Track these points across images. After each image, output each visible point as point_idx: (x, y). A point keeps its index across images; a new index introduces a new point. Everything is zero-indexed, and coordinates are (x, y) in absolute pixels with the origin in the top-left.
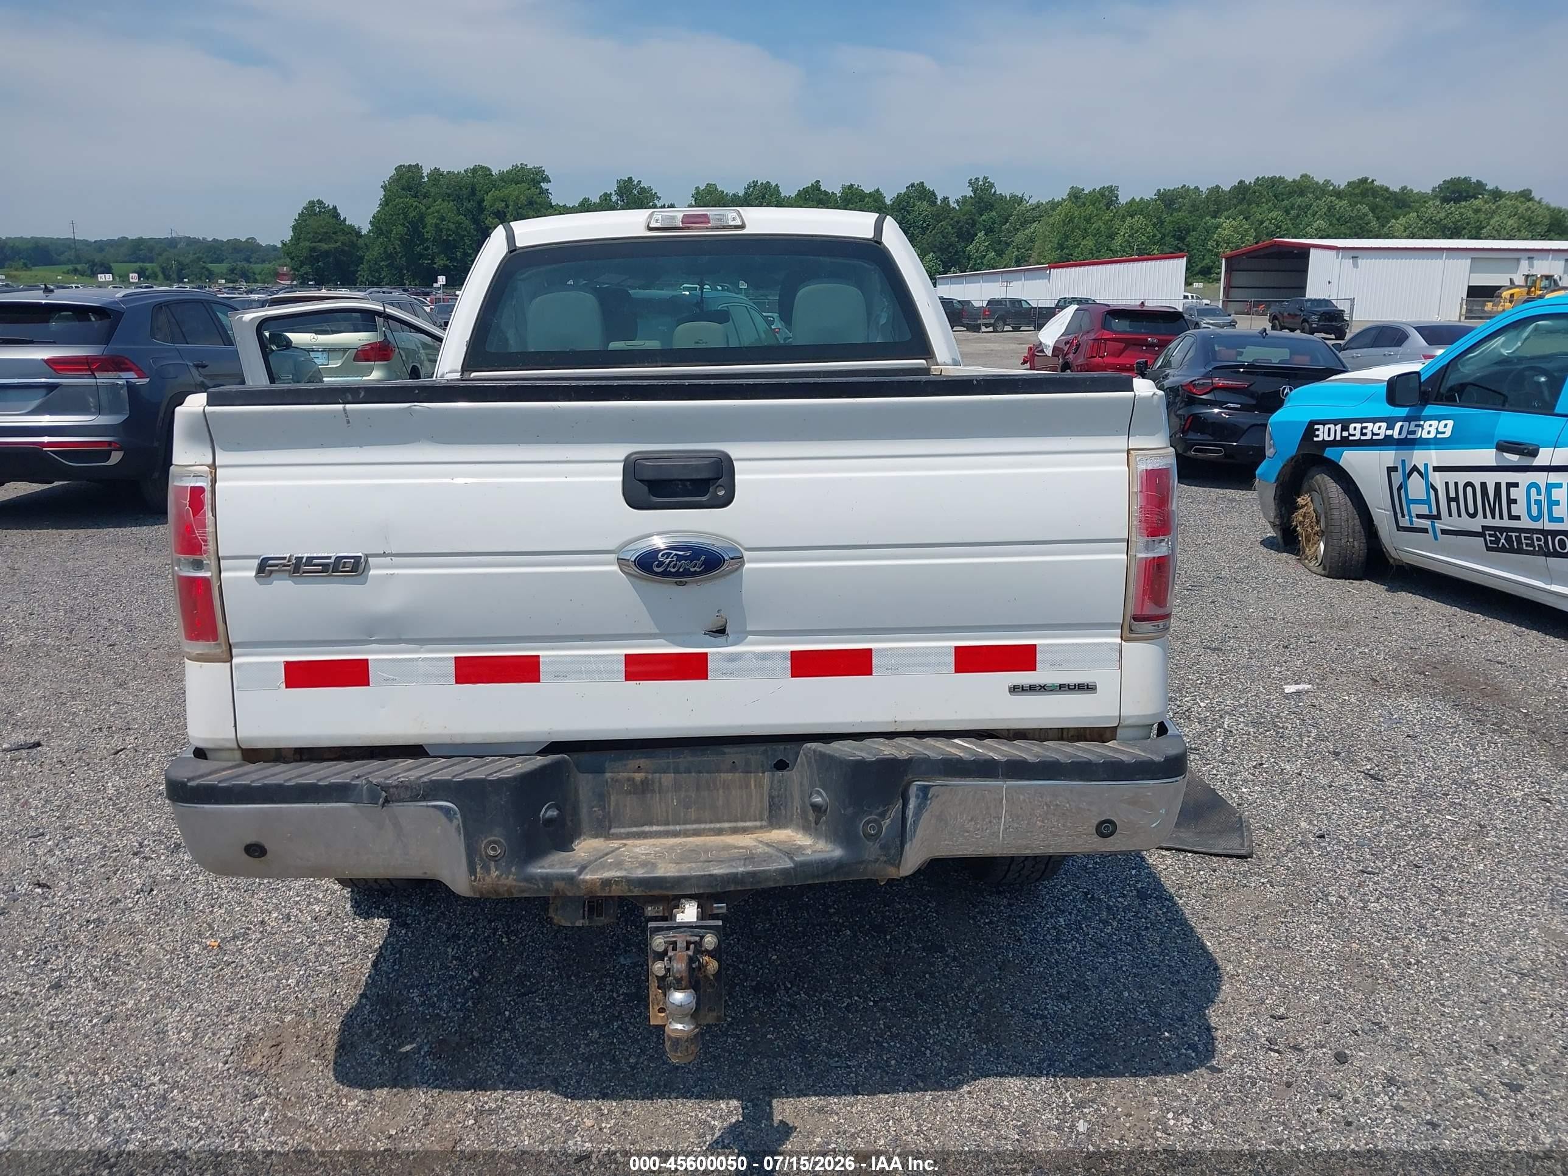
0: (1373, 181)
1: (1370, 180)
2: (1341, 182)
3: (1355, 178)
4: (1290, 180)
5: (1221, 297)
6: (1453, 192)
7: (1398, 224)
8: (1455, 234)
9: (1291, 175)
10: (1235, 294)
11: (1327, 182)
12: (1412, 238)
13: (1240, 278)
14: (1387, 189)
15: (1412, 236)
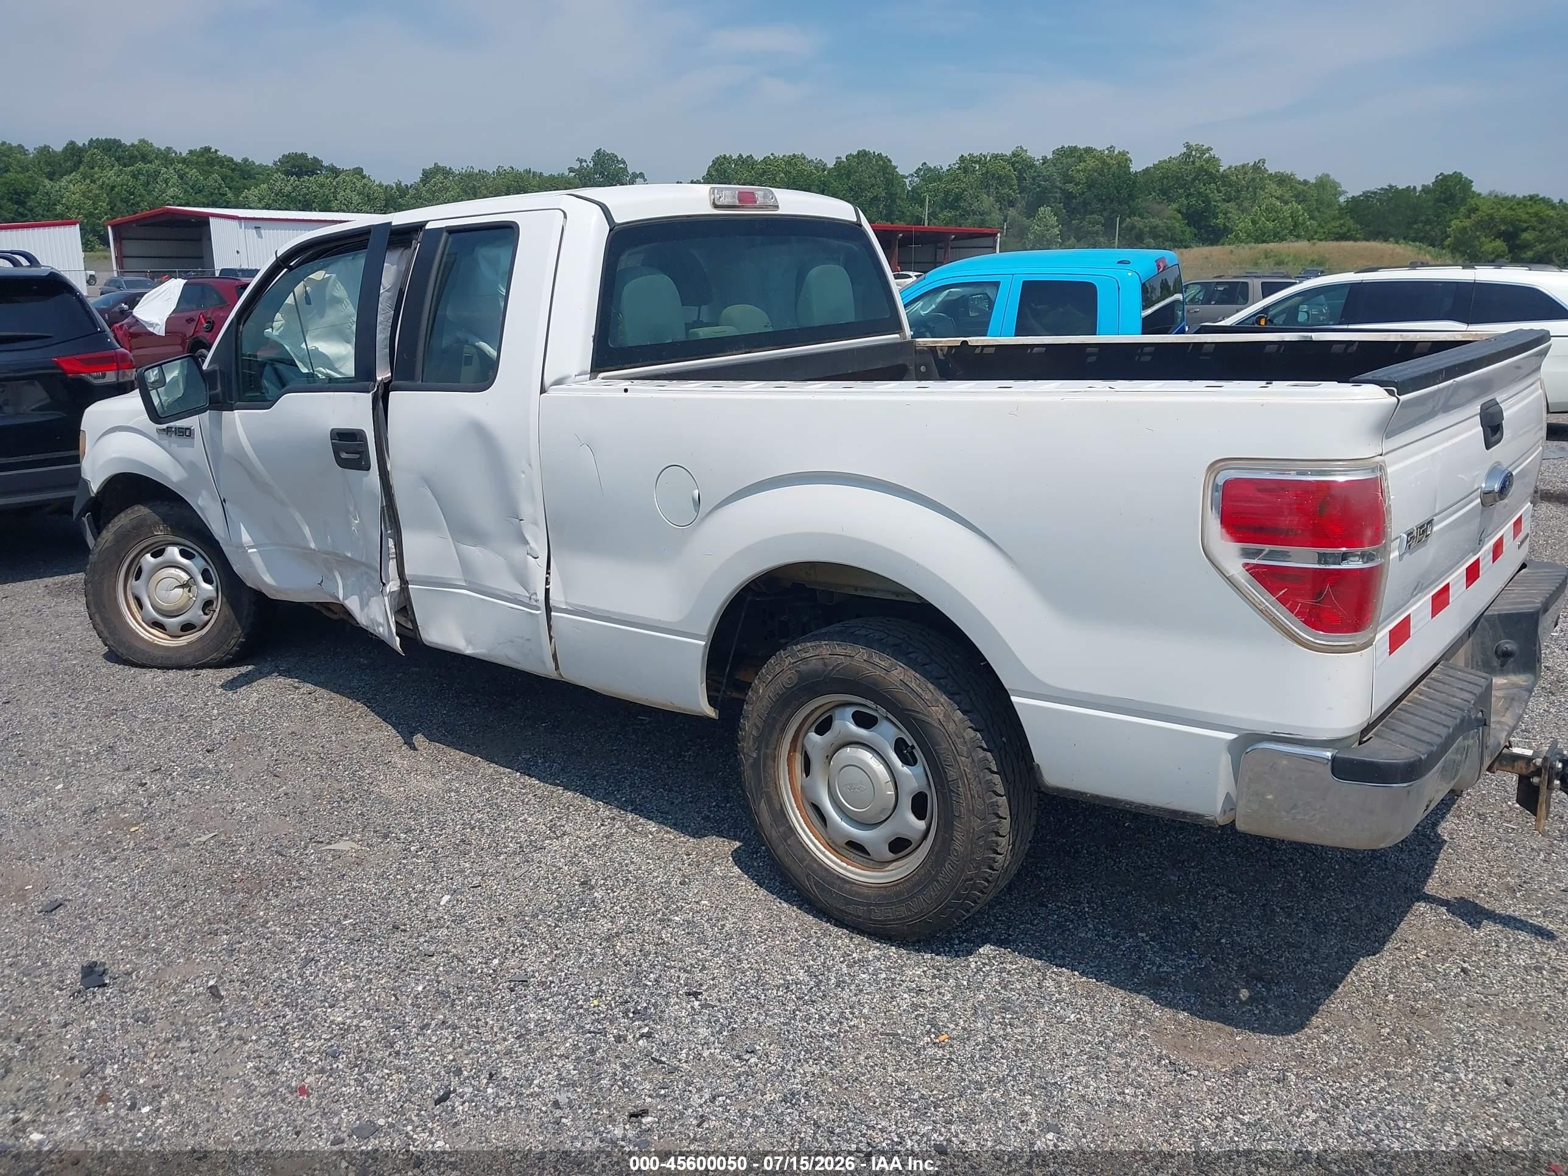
0: (216, 151)
1: (213, 150)
2: (183, 149)
3: (197, 147)
4: (129, 144)
5: (115, 268)
6: (293, 166)
7: (252, 193)
8: (307, 207)
9: (129, 139)
10: (129, 263)
11: (169, 149)
12: (268, 209)
13: (131, 247)
14: (231, 160)
15: (268, 207)
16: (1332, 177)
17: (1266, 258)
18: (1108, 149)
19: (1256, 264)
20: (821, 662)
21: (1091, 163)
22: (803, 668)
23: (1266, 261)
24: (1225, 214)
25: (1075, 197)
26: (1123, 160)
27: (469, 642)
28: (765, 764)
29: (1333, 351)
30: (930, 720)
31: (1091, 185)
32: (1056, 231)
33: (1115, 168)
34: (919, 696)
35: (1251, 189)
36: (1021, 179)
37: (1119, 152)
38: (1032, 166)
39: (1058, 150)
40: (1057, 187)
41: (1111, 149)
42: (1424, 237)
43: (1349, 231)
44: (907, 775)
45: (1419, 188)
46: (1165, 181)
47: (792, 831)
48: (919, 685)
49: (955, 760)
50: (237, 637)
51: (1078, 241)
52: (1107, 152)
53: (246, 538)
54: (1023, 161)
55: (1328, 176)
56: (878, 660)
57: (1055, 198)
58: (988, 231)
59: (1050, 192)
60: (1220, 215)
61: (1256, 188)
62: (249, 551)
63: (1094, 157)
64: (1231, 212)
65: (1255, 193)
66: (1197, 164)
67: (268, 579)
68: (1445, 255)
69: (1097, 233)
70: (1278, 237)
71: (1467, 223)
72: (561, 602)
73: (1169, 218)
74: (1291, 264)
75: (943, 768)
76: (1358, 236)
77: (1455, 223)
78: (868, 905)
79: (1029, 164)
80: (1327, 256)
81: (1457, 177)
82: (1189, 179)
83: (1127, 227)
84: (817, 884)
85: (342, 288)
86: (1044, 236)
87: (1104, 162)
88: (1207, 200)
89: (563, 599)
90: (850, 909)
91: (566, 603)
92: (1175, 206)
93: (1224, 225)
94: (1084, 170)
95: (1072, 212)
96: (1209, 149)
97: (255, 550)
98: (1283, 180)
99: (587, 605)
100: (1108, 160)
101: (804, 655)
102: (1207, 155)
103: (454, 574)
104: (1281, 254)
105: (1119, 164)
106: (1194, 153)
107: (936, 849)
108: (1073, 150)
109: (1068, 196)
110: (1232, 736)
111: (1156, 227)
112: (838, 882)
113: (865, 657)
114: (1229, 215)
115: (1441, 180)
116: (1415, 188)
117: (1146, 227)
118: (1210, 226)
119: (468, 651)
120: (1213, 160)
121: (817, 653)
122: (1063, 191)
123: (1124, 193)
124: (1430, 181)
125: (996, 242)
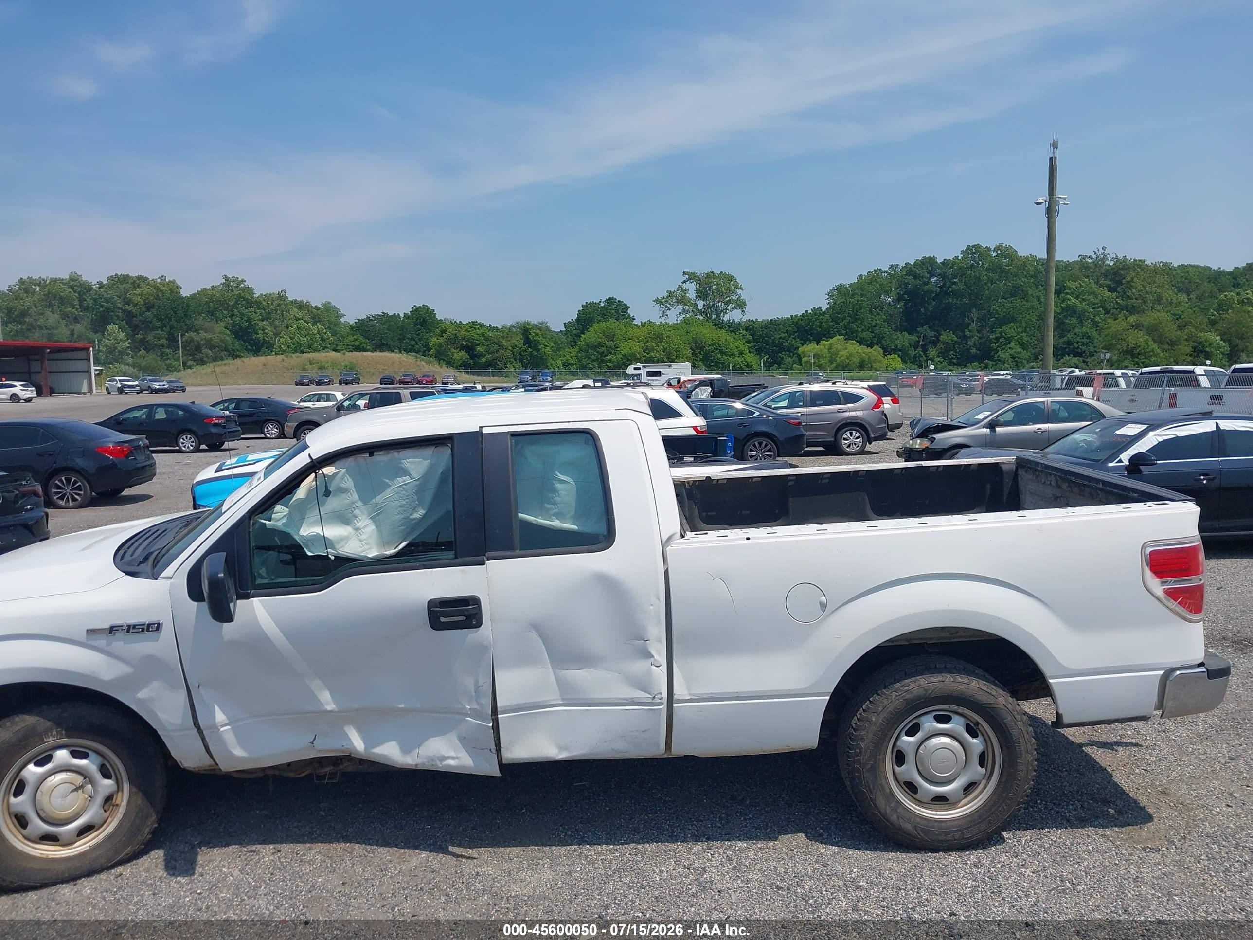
16: (333, 304)
17: (311, 364)
18: (159, 278)
19: (304, 369)
20: (923, 689)
21: (146, 289)
22: (908, 696)
23: (311, 366)
24: (263, 330)
25: (136, 316)
26: (174, 288)
27: (561, 748)
28: (879, 764)
29: (930, 470)
30: (998, 706)
31: (149, 306)
32: (127, 344)
33: (167, 294)
34: (990, 694)
35: (279, 312)
36: (81, 300)
37: (169, 281)
38: (91, 289)
39: (112, 276)
40: (119, 308)
41: (163, 278)
42: (412, 349)
43: (361, 344)
44: (976, 743)
45: (402, 315)
46: (211, 304)
47: (899, 803)
48: (988, 688)
49: (1016, 724)
50: (152, 822)
51: (147, 352)
52: (159, 281)
53: (220, 716)
54: (81, 284)
55: (329, 303)
56: (960, 679)
57: (118, 317)
58: (79, 345)
59: (112, 312)
60: (260, 332)
61: (283, 311)
62: (222, 729)
63: (148, 284)
64: (267, 329)
65: (283, 315)
66: (236, 292)
67: (239, 752)
68: (433, 362)
69: (163, 346)
70: (311, 348)
71: (442, 340)
72: (686, 694)
73: (220, 333)
74: (330, 368)
75: (1009, 732)
76: (368, 348)
77: (434, 340)
78: (960, 830)
79: (88, 288)
80: (355, 362)
81: (425, 308)
82: (231, 303)
83: (187, 340)
84: (923, 830)
85: (350, 480)
86: (116, 348)
87: (158, 289)
88: (249, 320)
89: (686, 692)
90: (950, 837)
91: (690, 694)
92: (222, 324)
93: (264, 339)
94: (141, 295)
95: (135, 329)
96: (243, 281)
97: (228, 727)
98: (301, 306)
99: (713, 692)
100: (161, 287)
101: (907, 688)
102: (242, 285)
103: (552, 694)
104: (321, 362)
105: (171, 290)
106: (232, 284)
107: (1003, 780)
108: (125, 279)
109: (129, 316)
110: (1162, 672)
111: (211, 339)
112: (936, 824)
113: (952, 680)
114: (266, 331)
115: (416, 310)
116: (399, 315)
117: (202, 340)
118: (252, 339)
119: (562, 755)
120: (250, 290)
121: (917, 684)
122: (124, 311)
123: (181, 313)
124: (408, 311)
125: (89, 354)
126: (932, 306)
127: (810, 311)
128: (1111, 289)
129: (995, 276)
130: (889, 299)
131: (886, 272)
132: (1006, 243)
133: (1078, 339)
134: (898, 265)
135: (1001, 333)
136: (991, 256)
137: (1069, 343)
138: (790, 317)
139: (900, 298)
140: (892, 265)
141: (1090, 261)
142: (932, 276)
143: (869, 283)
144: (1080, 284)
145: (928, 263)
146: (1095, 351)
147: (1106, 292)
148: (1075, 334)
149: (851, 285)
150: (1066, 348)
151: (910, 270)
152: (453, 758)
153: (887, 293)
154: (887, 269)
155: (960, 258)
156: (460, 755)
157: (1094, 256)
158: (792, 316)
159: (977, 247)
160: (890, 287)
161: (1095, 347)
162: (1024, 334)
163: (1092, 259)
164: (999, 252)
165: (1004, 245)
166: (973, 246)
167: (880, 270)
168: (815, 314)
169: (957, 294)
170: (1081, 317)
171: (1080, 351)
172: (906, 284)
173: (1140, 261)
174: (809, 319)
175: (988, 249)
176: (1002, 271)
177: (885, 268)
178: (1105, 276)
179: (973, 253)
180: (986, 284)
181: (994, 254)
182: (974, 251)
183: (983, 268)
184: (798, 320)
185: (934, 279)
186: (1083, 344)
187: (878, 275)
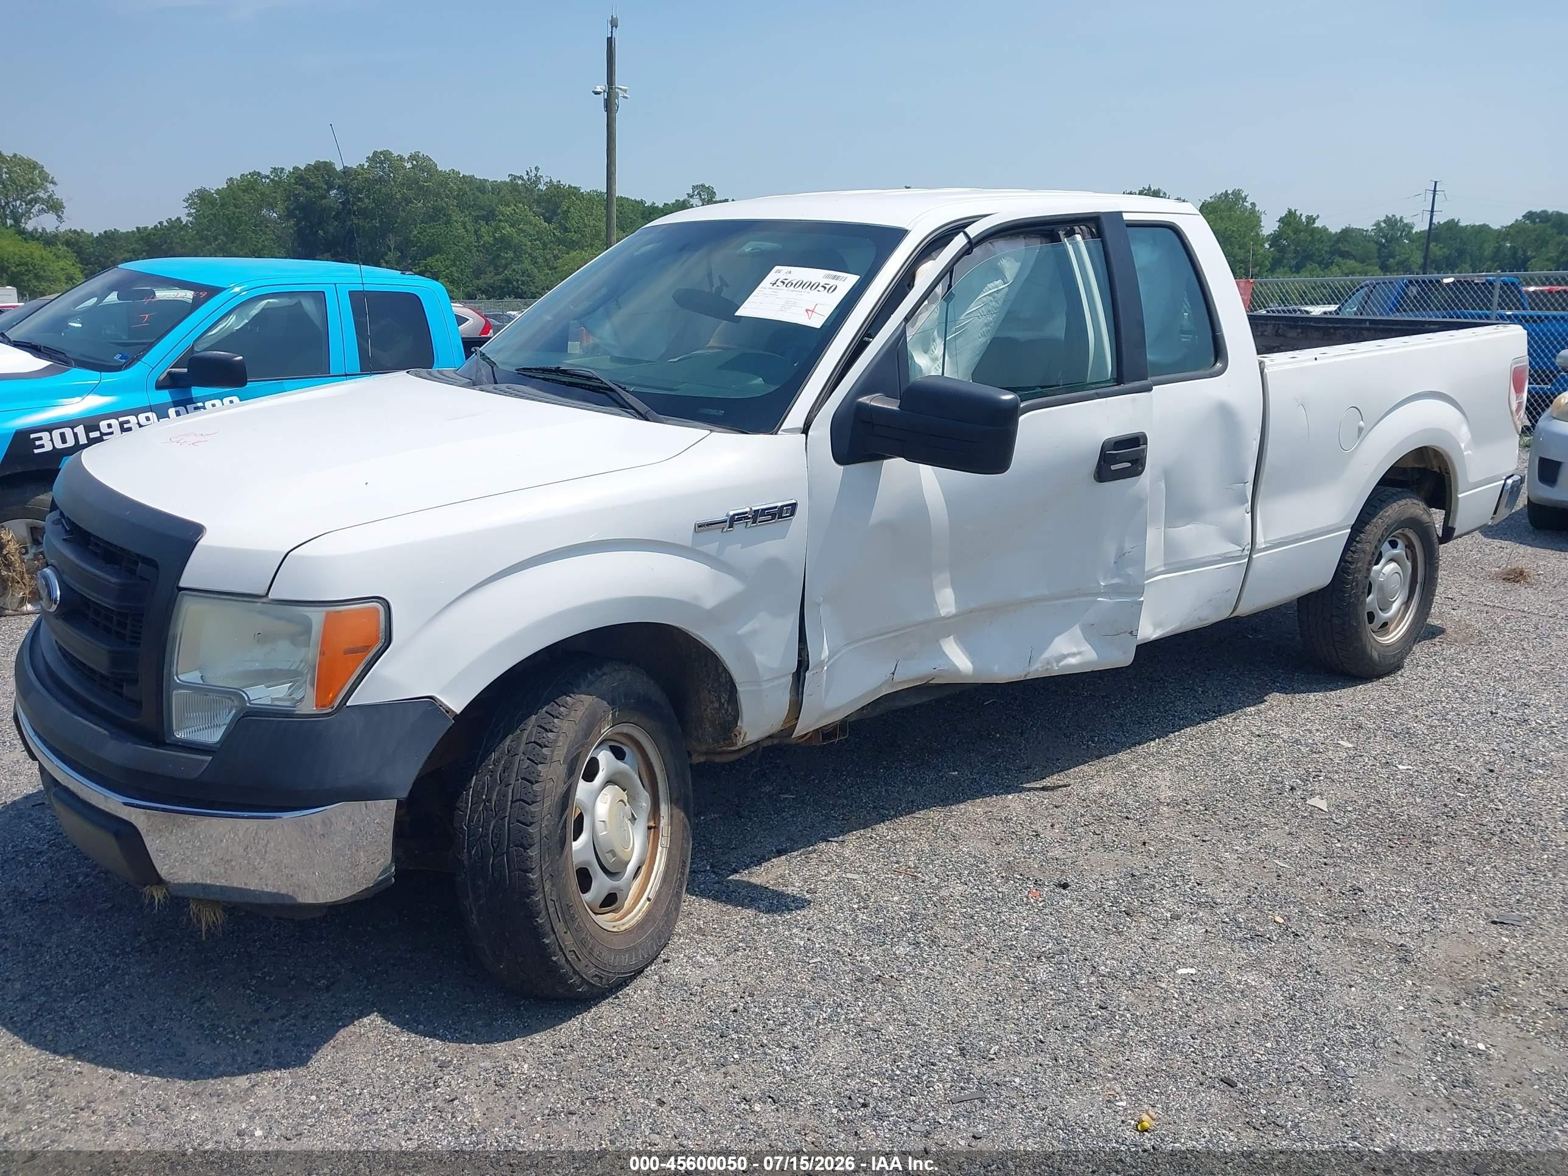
20: (1397, 514)
27: (1156, 626)
89: (1263, 540)
91: (1265, 542)
99: (1280, 537)
101: (1387, 514)
119: (1157, 634)
121: (1393, 509)
126: (333, 227)
127: (165, 224)
128: (548, 220)
129: (410, 194)
130: (275, 215)
131: (267, 177)
132: (424, 152)
133: (518, 277)
134: (283, 169)
135: (426, 266)
136: (404, 168)
137: (508, 281)
138: (135, 230)
139: (290, 215)
140: (275, 169)
141: (520, 182)
142: (331, 188)
143: (244, 191)
144: (514, 210)
145: (323, 169)
146: (538, 292)
147: (542, 222)
148: (514, 270)
149: (218, 191)
150: (504, 287)
151: (300, 177)
152: (1074, 655)
153: (272, 207)
154: (268, 173)
155: (366, 167)
156: (1082, 649)
157: (526, 177)
158: (138, 228)
159: (387, 154)
160: (276, 197)
161: (536, 287)
162: (454, 269)
163: (523, 180)
164: (414, 162)
165: (421, 155)
166: (381, 153)
167: (259, 173)
168: (173, 227)
169: (364, 213)
170: (518, 251)
171: (520, 291)
172: (296, 196)
173: (575, 188)
174: (164, 234)
175: (401, 158)
176: (421, 188)
177: (266, 172)
178: (538, 202)
179: (382, 163)
180: (400, 203)
181: (409, 166)
182: (380, 159)
183: (395, 182)
184: (149, 234)
185: (333, 192)
186: (523, 283)
187: (256, 180)
